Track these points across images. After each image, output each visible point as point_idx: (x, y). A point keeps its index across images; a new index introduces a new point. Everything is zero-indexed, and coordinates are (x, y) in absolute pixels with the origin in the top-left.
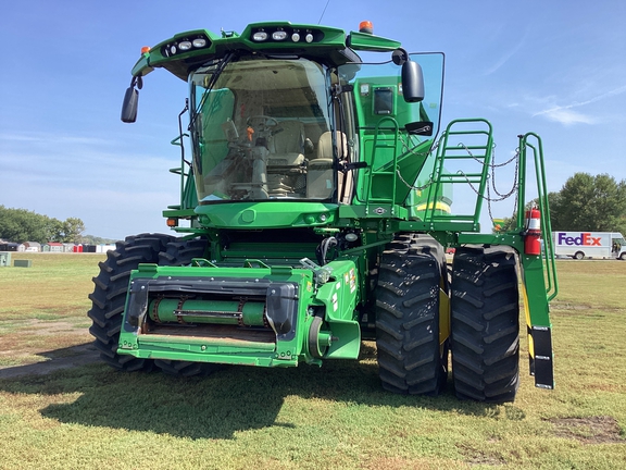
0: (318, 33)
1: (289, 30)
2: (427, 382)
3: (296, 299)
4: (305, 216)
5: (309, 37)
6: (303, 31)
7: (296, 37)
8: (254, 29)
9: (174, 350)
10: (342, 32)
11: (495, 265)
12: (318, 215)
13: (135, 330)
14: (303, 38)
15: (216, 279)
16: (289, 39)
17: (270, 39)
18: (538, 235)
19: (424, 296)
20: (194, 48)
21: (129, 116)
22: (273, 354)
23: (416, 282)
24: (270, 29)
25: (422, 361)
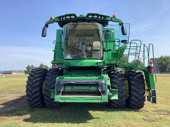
1: (98, 15)
2: (123, 105)
3: (106, 85)
4: (97, 63)
5: (103, 18)
6: (101, 16)
7: (99, 17)
8: (89, 15)
9: (72, 99)
10: (110, 17)
11: (139, 75)
12: (100, 63)
13: (60, 95)
14: (101, 18)
15: (82, 80)
16: (98, 18)
17: (93, 18)
18: (153, 68)
20: (71, 18)
21: (44, 35)
22: (101, 99)
23: (121, 80)
24: (93, 15)
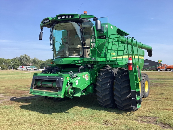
0: (72, 16)
1: (65, 16)
3: (63, 81)
4: (75, 61)
5: (70, 17)
6: (69, 15)
7: (67, 17)
8: (58, 16)
9: (39, 93)
10: (78, 15)
11: (126, 73)
12: (78, 61)
13: (33, 88)
14: (69, 17)
15: (48, 76)
17: (61, 18)
18: (131, 65)
19: (107, 82)
20: (47, 22)
21: (41, 38)
22: (57, 94)
23: (105, 78)
24: (61, 16)
25: (107, 99)
